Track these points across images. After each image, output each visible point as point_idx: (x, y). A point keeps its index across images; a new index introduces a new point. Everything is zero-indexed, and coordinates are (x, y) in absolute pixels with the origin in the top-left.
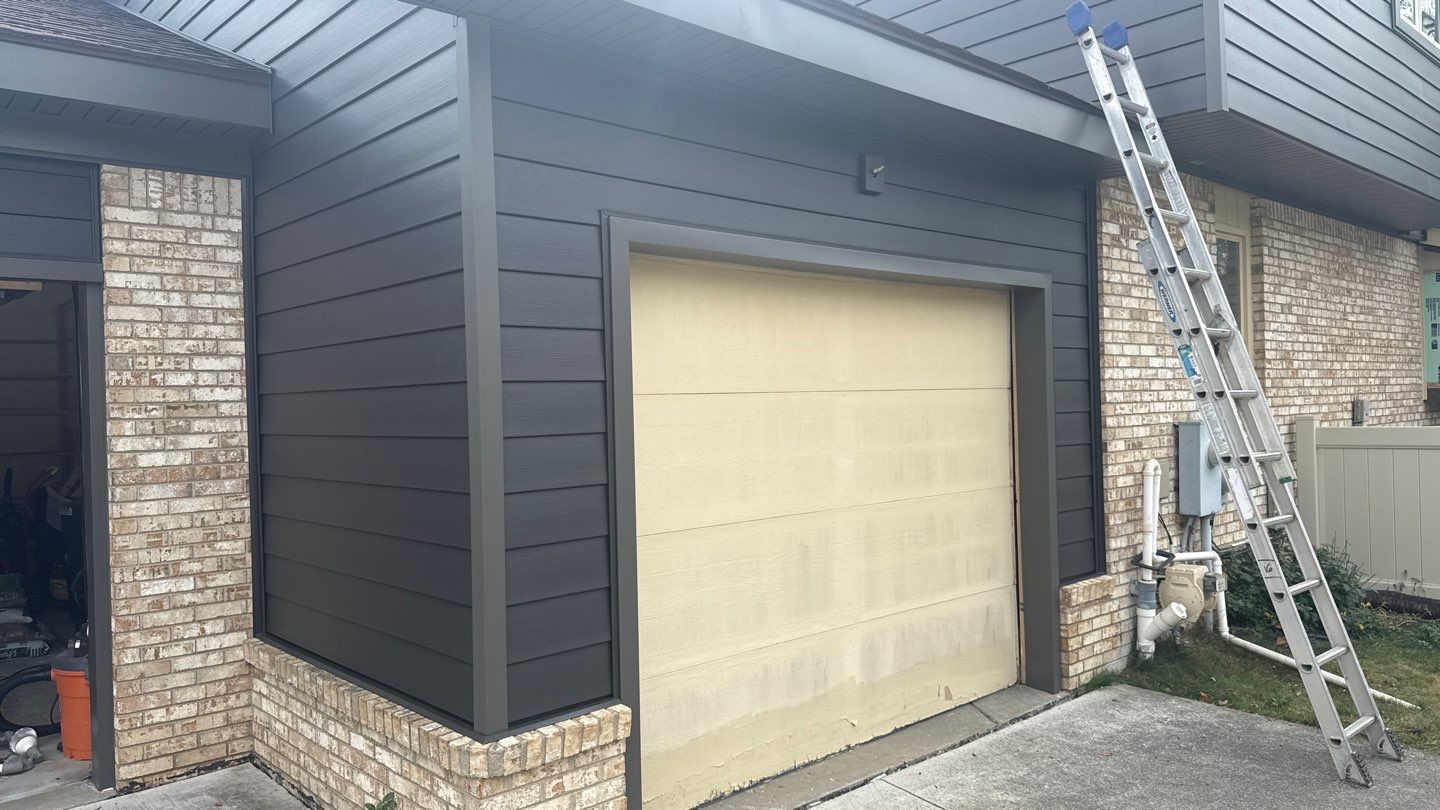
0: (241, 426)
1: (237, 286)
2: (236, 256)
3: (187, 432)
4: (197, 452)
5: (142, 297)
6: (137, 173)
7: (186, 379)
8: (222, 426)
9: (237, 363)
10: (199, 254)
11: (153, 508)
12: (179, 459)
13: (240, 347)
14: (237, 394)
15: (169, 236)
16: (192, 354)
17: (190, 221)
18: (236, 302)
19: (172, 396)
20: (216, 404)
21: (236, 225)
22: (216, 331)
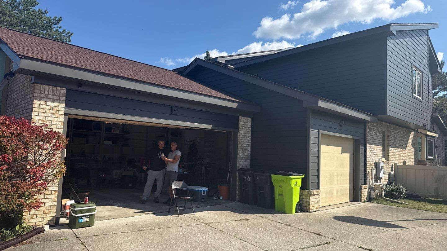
0: (250, 152)
1: (250, 133)
2: (250, 129)
3: (245, 153)
4: (246, 156)
5: (243, 134)
6: (243, 117)
7: (245, 146)
8: (248, 152)
9: (250, 144)
10: (248, 128)
11: (242, 163)
12: (245, 156)
13: (250, 141)
14: (250, 148)
15: (245, 126)
16: (246, 142)
17: (247, 124)
18: (250, 135)
19: (244, 148)
20: (248, 149)
21: (251, 124)
22: (248, 139)
